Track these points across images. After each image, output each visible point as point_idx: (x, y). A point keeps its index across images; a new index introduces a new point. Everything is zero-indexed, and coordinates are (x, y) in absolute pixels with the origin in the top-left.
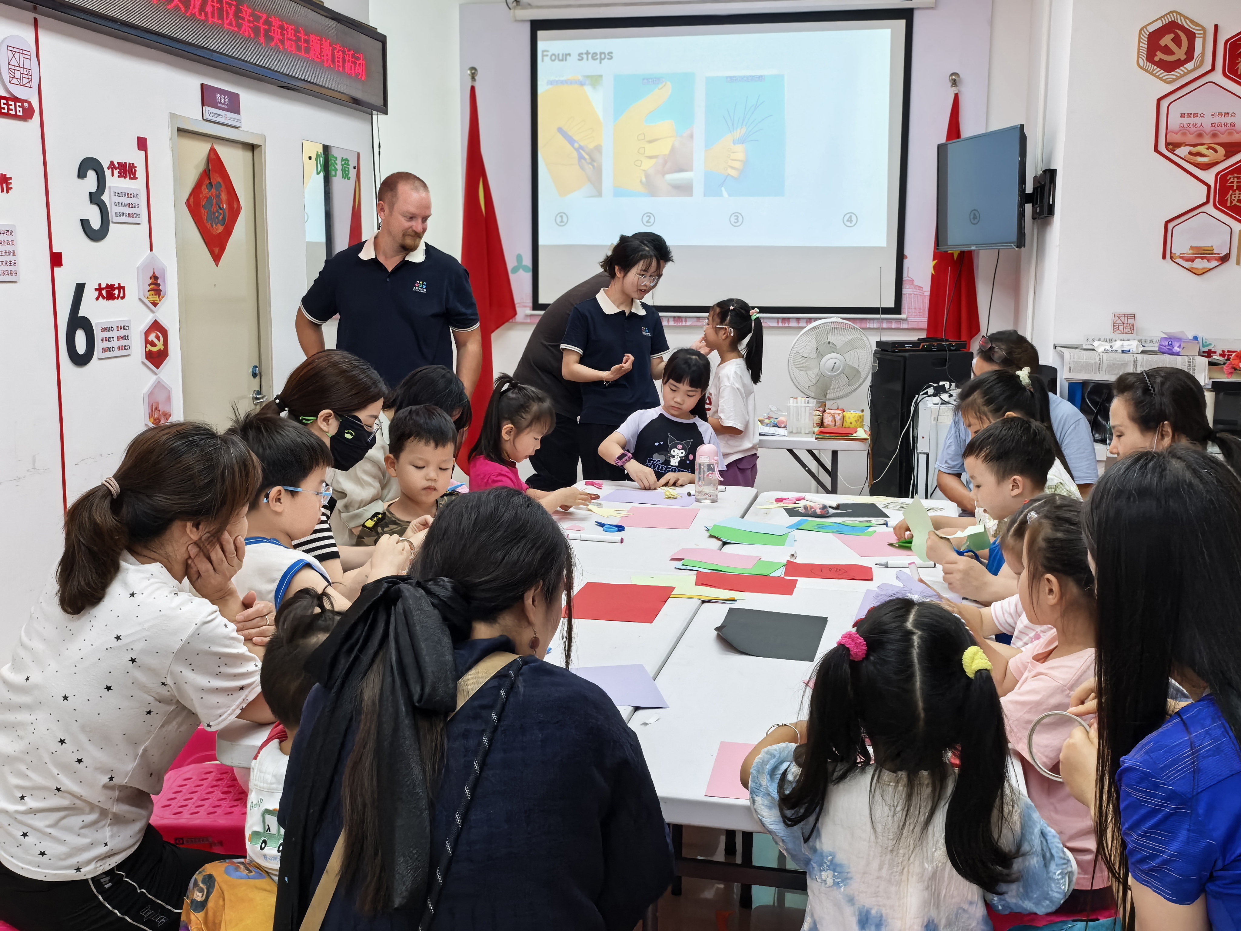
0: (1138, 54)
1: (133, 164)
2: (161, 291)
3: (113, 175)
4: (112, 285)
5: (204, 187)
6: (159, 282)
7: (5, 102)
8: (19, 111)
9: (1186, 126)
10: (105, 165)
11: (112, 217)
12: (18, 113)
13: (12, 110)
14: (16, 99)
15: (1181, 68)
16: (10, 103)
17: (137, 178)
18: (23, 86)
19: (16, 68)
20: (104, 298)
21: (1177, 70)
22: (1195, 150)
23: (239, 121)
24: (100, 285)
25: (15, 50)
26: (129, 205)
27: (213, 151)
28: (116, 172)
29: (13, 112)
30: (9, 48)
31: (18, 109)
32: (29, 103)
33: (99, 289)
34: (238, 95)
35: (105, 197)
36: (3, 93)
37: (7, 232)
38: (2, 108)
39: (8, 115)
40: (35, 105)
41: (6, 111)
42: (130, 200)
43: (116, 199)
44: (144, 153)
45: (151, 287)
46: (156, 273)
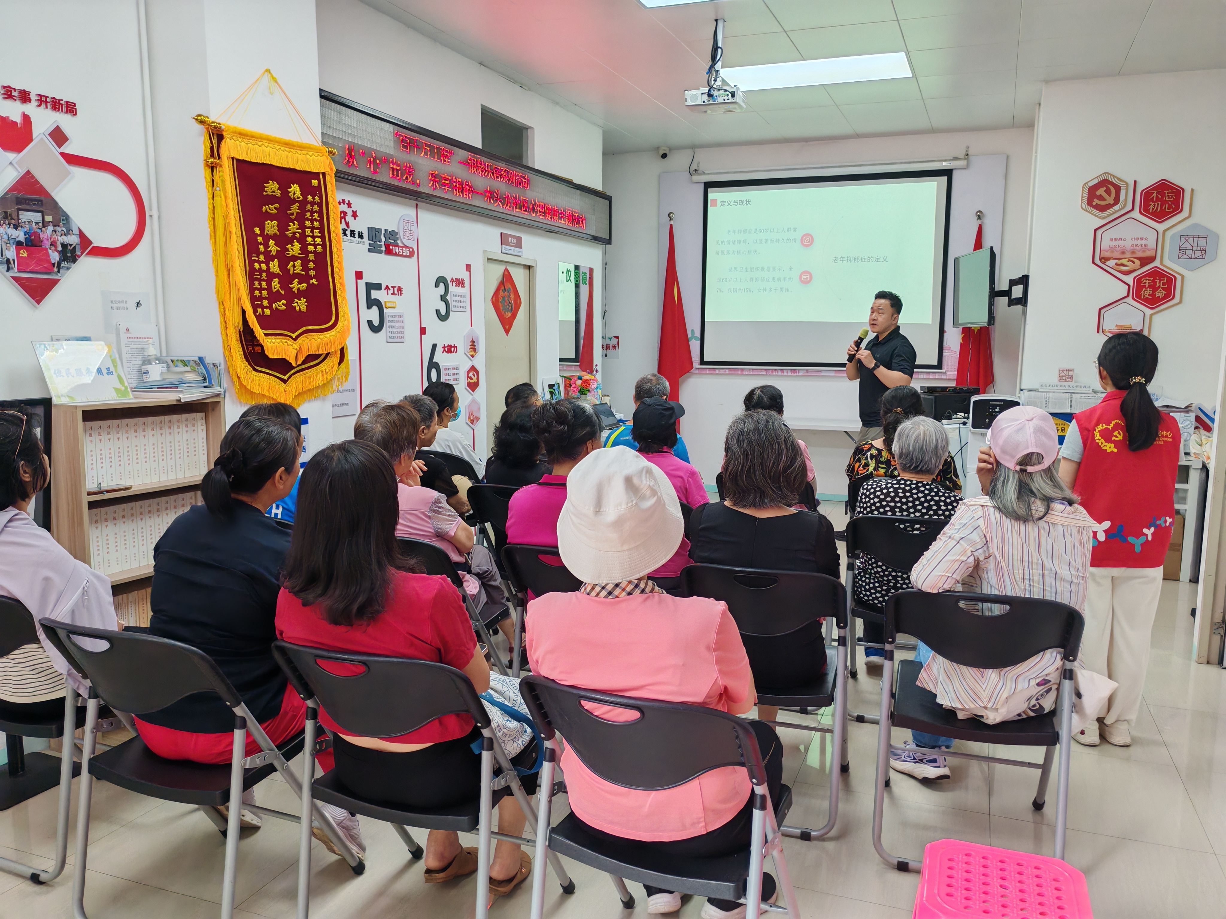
0: (1082, 201)
1: (463, 279)
2: (476, 349)
3: (452, 285)
4: (451, 345)
5: (501, 291)
6: (475, 344)
7: (401, 248)
9: (1114, 247)
10: (449, 280)
11: (452, 308)
12: (407, 254)
14: (406, 247)
15: (1111, 209)
16: (404, 249)
17: (465, 287)
18: (410, 239)
20: (446, 352)
21: (1108, 211)
22: (1119, 262)
23: (522, 252)
24: (444, 344)
25: (405, 221)
26: (460, 302)
27: (506, 270)
28: (454, 284)
29: (405, 254)
31: (408, 252)
32: (413, 248)
33: (444, 347)
35: (448, 298)
36: (400, 244)
37: (401, 317)
38: (399, 252)
39: (402, 255)
40: (416, 249)
41: (401, 253)
42: (460, 299)
43: (454, 298)
44: (469, 272)
45: (471, 346)
46: (473, 339)
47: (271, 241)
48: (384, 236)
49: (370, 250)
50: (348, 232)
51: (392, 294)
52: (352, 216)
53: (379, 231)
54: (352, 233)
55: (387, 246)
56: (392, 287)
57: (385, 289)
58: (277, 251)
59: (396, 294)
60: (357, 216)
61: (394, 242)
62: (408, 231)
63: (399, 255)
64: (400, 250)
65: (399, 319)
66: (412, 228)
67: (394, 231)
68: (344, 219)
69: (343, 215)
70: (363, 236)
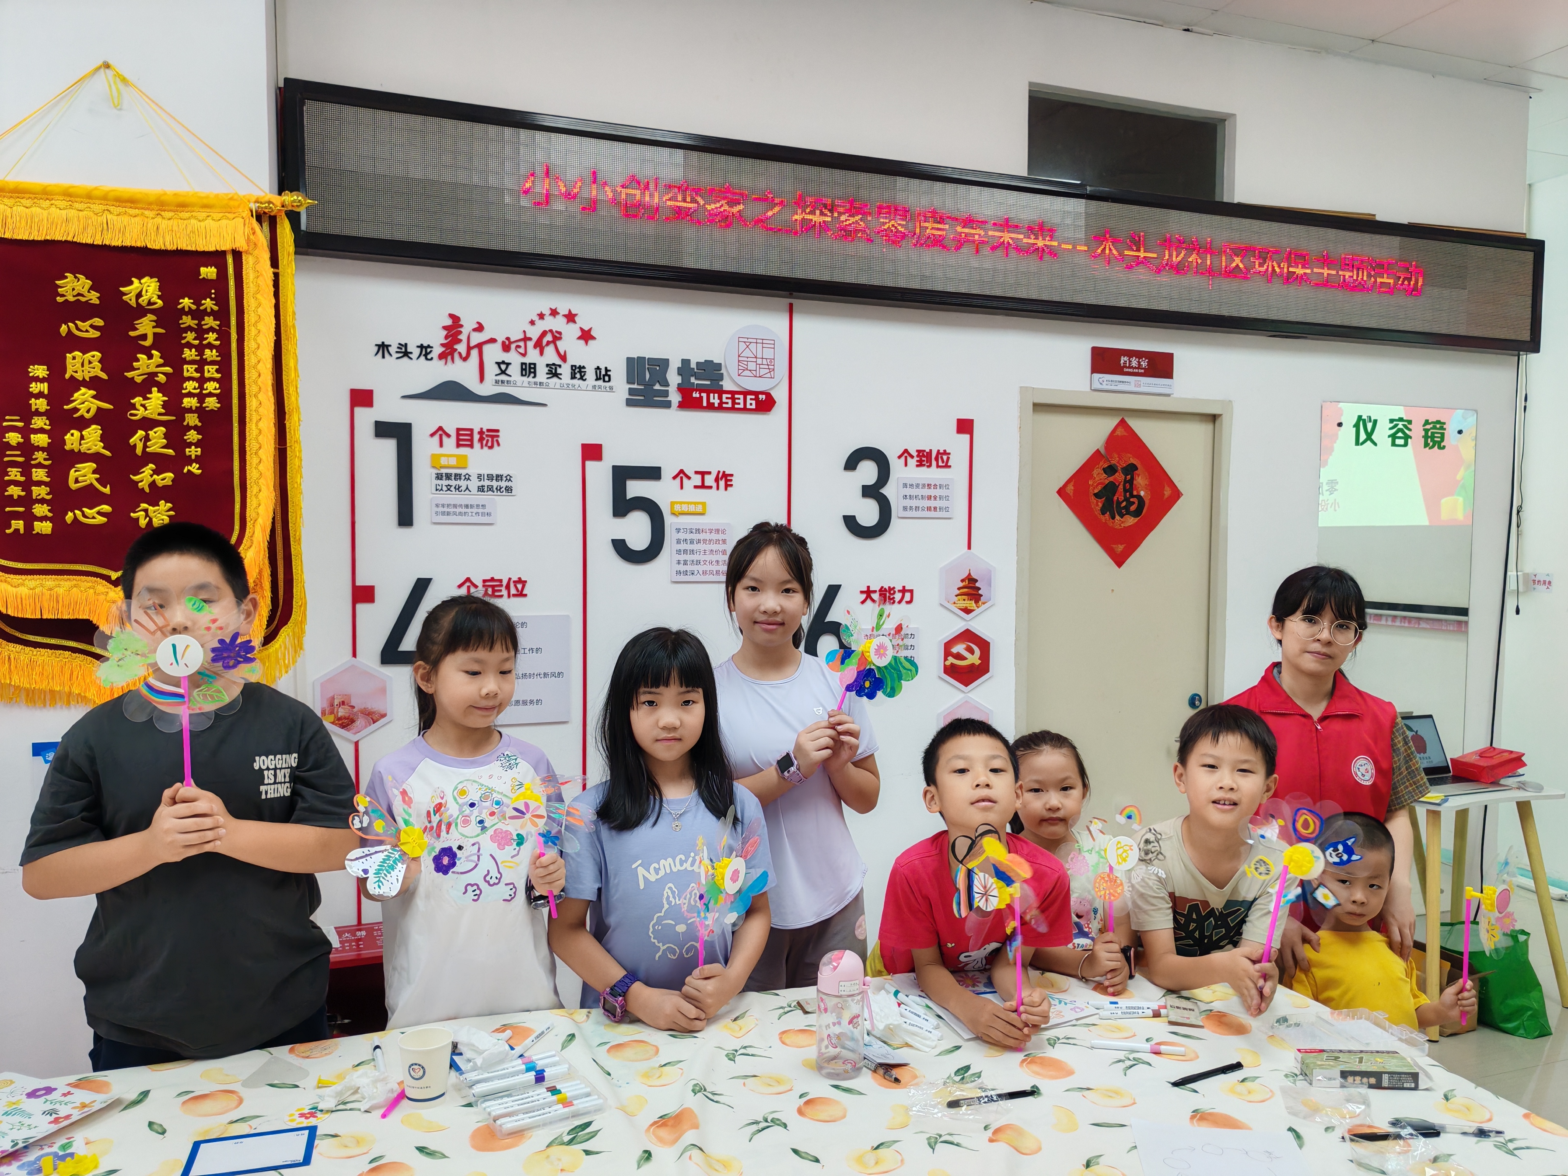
1: (945, 451)
2: (981, 595)
3: (906, 465)
4: (892, 589)
5: (1098, 471)
6: (977, 585)
10: (895, 454)
11: (898, 511)
12: (748, 406)
13: (739, 404)
14: (746, 393)
16: (736, 396)
17: (950, 467)
18: (760, 377)
19: (749, 359)
20: (874, 601)
23: (1171, 385)
24: (868, 587)
25: (750, 340)
26: (929, 498)
27: (1122, 426)
28: (912, 462)
29: (741, 406)
30: (740, 339)
31: (749, 402)
32: (768, 395)
33: (868, 593)
34: (1172, 354)
35: (890, 490)
36: (727, 385)
37: (718, 531)
38: (721, 403)
39: (733, 409)
40: (780, 395)
41: (730, 405)
42: (932, 492)
43: (909, 491)
44: (967, 436)
45: (962, 591)
46: (974, 576)
47: (83, 390)
48: (679, 374)
49: (630, 403)
51: (696, 487)
53: (664, 363)
55: (685, 391)
56: (696, 473)
57: (674, 478)
58: (99, 409)
59: (710, 487)
61: (708, 383)
62: (754, 360)
63: (721, 408)
64: (727, 398)
65: (714, 536)
66: (768, 353)
67: (709, 363)
68: (552, 347)
69: (549, 337)
70: (609, 376)
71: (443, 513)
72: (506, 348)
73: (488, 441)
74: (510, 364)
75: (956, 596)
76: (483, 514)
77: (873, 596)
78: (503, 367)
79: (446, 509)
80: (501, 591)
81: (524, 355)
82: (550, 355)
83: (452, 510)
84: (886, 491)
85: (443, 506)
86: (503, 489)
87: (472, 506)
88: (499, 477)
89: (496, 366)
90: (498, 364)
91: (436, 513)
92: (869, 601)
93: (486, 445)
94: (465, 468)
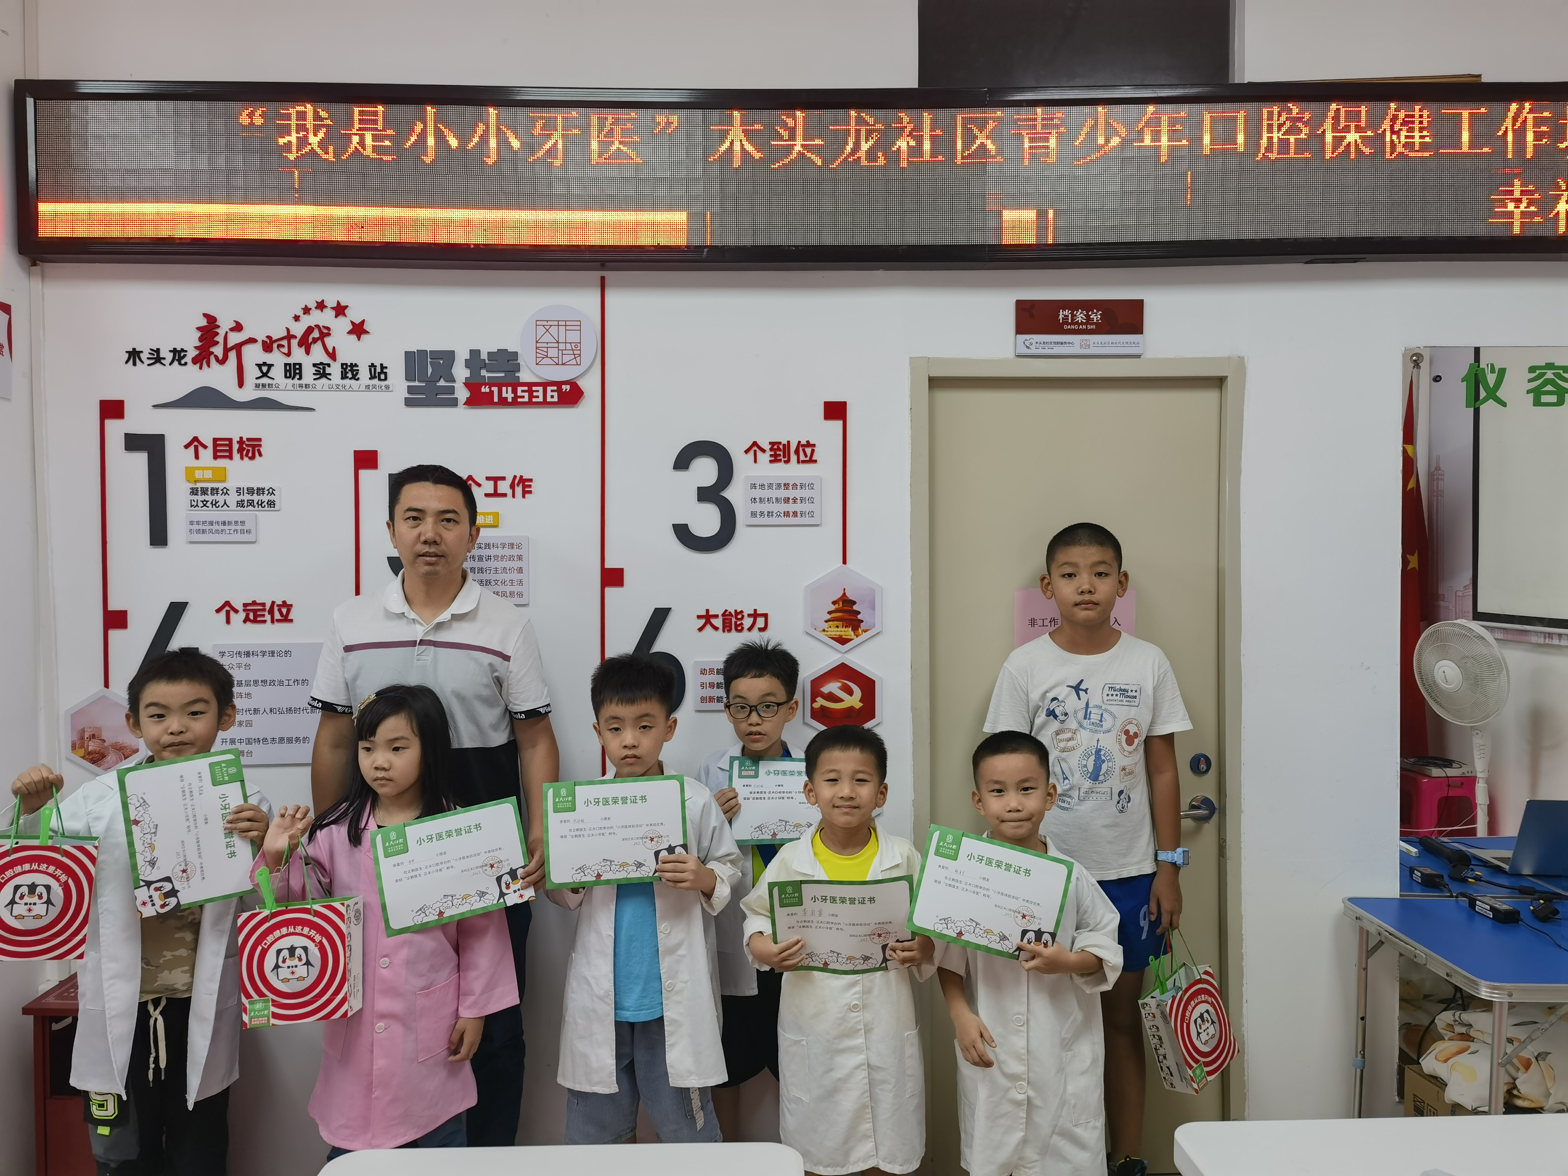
1: (808, 442)
2: (862, 621)
3: (755, 461)
4: (739, 614)
6: (855, 608)
7: (526, 388)
8: (552, 397)
10: (738, 448)
11: (750, 518)
12: (549, 399)
13: (538, 397)
14: (545, 385)
16: (534, 388)
17: (815, 461)
18: (563, 364)
19: (549, 345)
20: (716, 628)
23: (1139, 346)
24: (707, 611)
25: (549, 323)
26: (787, 500)
28: (763, 458)
29: (541, 399)
30: (538, 323)
31: (549, 394)
32: (573, 384)
33: (707, 618)
35: (734, 494)
36: (523, 376)
37: (512, 546)
38: (516, 397)
39: (530, 404)
40: (590, 385)
41: (526, 399)
42: (791, 493)
43: (758, 493)
44: (840, 423)
45: (833, 615)
46: (851, 596)
48: (467, 367)
49: (409, 403)
50: (335, 370)
51: (487, 495)
52: (350, 332)
53: (449, 357)
54: (350, 371)
55: (473, 385)
56: (488, 479)
59: (505, 495)
60: (366, 332)
61: (503, 375)
62: (556, 345)
63: (515, 403)
64: (523, 391)
65: (507, 552)
66: (573, 337)
67: (502, 352)
68: (319, 343)
69: (316, 334)
70: (386, 374)
71: (198, 531)
72: (267, 347)
73: (248, 451)
74: (273, 365)
75: (826, 621)
76: (242, 532)
77: (713, 621)
78: (265, 369)
79: (201, 527)
80: (264, 615)
81: (288, 354)
82: (318, 354)
83: (208, 527)
84: (728, 494)
85: (198, 523)
86: (265, 503)
87: (230, 523)
88: (260, 491)
89: (257, 368)
90: (259, 366)
91: (191, 531)
92: (708, 627)
93: (247, 455)
94: (224, 481)
